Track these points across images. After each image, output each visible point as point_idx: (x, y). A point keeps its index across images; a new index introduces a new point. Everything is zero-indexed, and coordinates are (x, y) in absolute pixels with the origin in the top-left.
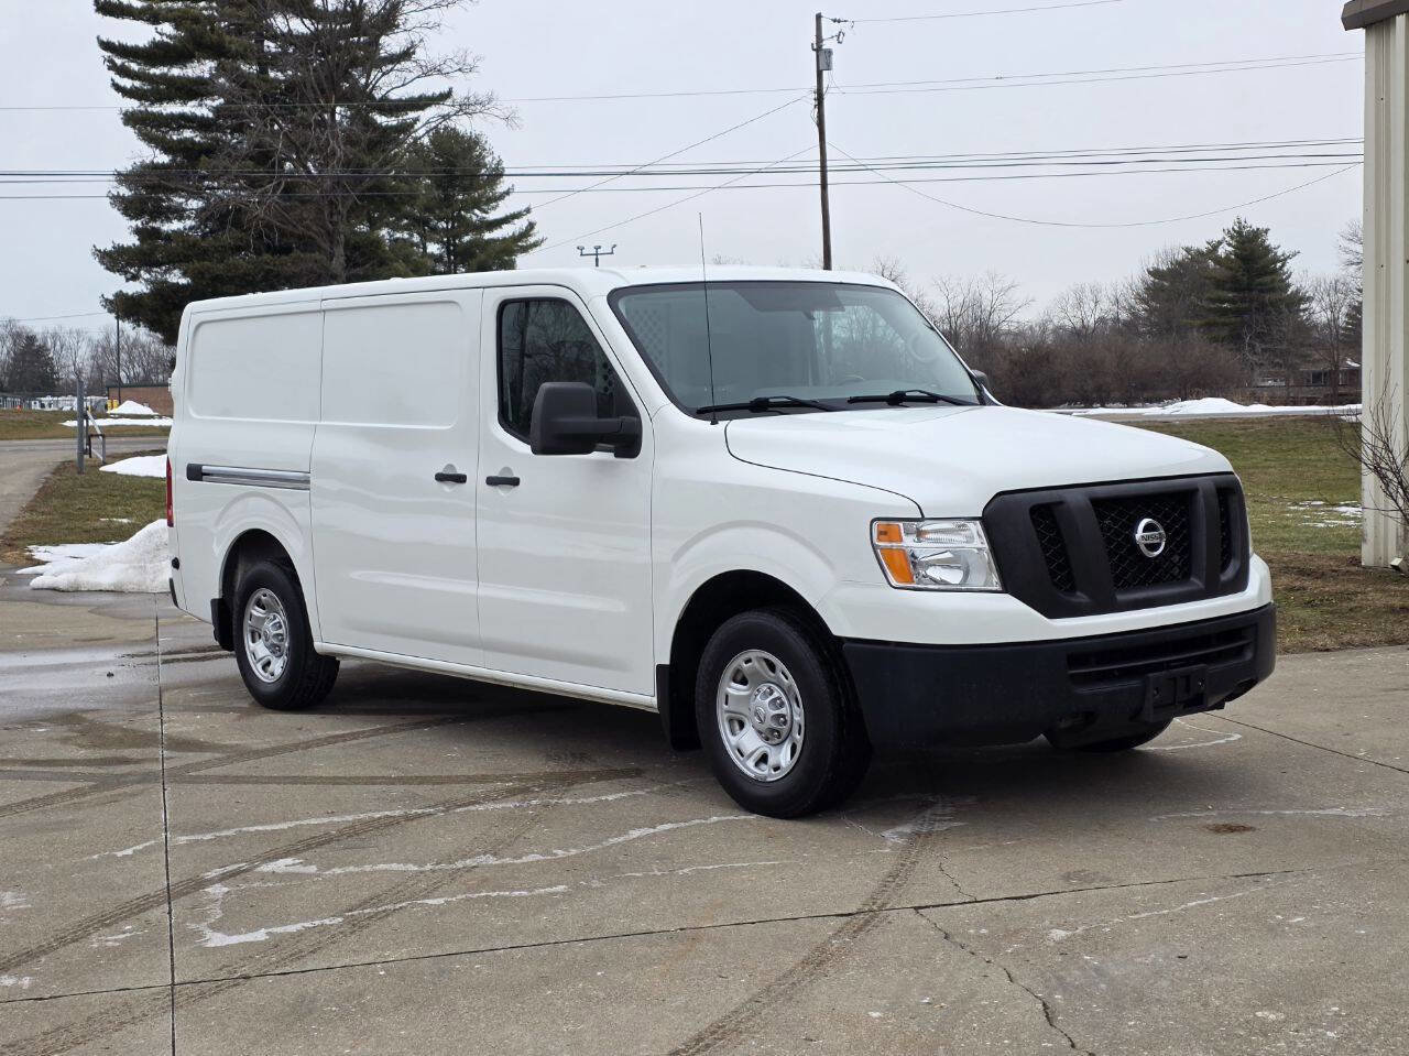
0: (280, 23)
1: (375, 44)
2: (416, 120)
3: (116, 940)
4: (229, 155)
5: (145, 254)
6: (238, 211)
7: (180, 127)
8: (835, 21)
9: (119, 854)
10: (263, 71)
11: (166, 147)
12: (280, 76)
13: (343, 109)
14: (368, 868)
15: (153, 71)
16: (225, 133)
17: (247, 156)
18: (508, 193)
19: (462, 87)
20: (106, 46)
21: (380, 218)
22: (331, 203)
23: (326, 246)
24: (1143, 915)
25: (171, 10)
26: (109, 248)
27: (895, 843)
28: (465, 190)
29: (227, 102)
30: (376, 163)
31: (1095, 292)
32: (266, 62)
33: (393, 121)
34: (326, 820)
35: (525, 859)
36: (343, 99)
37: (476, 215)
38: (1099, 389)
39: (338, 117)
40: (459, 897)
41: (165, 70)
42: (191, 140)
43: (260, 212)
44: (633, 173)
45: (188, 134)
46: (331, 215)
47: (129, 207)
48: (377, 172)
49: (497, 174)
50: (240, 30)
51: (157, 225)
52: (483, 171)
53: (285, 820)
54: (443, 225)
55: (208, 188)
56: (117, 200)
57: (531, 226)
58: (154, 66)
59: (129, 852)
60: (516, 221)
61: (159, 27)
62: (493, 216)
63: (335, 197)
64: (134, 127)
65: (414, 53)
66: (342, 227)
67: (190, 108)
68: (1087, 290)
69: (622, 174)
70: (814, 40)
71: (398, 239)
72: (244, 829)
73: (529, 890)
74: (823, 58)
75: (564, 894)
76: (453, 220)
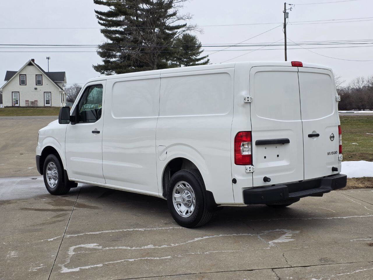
0: (141, 6)
1: (166, 11)
2: (177, 32)
3: (36, 269)
4: (127, 41)
5: (106, 67)
6: (129, 55)
7: (115, 34)
8: (290, 5)
9: (49, 240)
10: (137, 18)
11: (111, 39)
12: (141, 20)
13: (158, 29)
14: (116, 248)
15: (110, 19)
16: (127, 35)
17: (132, 41)
18: (202, 51)
19: (189, 23)
20: (97, 12)
21: (169, 58)
22: (153, 54)
23: (152, 65)
24: (341, 274)
25: (113, 2)
26: (97, 65)
27: (272, 246)
28: (191, 50)
29: (128, 27)
30: (165, 43)
31: (363, 79)
32: (138, 16)
33: (170, 32)
34: (110, 231)
35: (162, 247)
36: (157, 26)
37: (194, 57)
38: (363, 105)
39: (156, 31)
40: (139, 259)
41: (112, 18)
42: (118, 37)
43: (134, 56)
44: (234, 46)
45: (117, 35)
46: (153, 57)
47: (102, 55)
48: (166, 46)
49: (200, 46)
50: (131, 7)
51: (109, 59)
52: (196, 46)
53: (99, 231)
54: (185, 60)
55: (122, 50)
56: (99, 53)
57: (208, 60)
58: (109, 17)
59: (52, 239)
60: (204, 59)
61: (111, 7)
62: (198, 57)
63: (154, 52)
64: (103, 33)
65: (176, 14)
66: (156, 60)
67: (119, 28)
68: (360, 78)
69: (231, 46)
70: (284, 10)
71: (173, 64)
72: (86, 233)
73: (159, 257)
74: (286, 15)
75: (169, 259)
76: (188, 58)
